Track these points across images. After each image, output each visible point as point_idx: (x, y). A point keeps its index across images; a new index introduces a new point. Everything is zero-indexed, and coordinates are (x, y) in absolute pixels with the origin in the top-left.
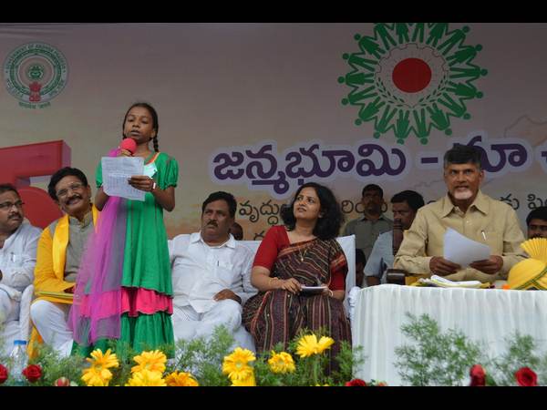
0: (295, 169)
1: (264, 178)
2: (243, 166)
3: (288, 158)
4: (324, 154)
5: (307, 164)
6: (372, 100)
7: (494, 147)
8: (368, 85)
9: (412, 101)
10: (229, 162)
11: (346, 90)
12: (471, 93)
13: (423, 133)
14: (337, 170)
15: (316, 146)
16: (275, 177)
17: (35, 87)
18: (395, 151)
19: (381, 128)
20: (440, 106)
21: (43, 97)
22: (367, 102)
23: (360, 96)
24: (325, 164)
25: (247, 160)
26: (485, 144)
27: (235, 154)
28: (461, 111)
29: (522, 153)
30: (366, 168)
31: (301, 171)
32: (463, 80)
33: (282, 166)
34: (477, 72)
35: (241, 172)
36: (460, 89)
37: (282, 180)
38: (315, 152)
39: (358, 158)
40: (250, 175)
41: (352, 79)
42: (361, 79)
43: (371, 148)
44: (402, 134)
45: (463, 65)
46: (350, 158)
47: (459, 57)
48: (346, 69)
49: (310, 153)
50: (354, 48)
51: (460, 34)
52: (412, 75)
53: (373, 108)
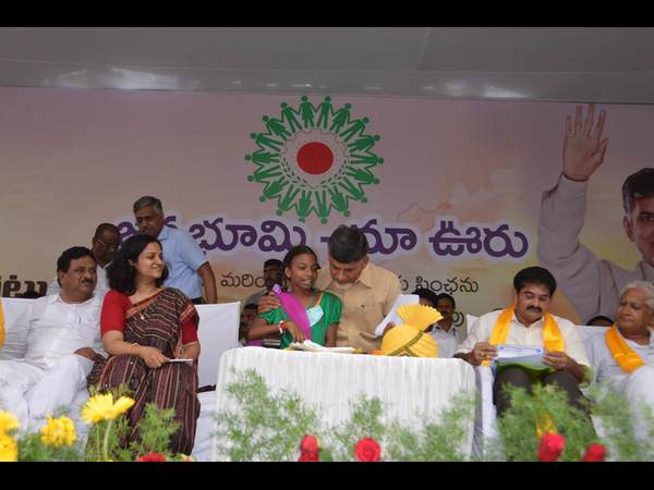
3: (192, 229)
4: (228, 227)
5: (210, 236)
6: (277, 178)
7: (388, 231)
8: (273, 165)
9: (314, 182)
10: (131, 230)
11: (252, 167)
12: (369, 179)
13: (323, 213)
14: (239, 244)
15: (220, 220)
18: (296, 229)
19: (284, 206)
20: (340, 189)
22: (272, 180)
23: (265, 174)
24: (227, 237)
26: (380, 228)
28: (359, 195)
29: (412, 237)
30: (267, 243)
31: (205, 244)
32: (361, 166)
34: (375, 160)
36: (359, 175)
38: (219, 225)
39: (260, 234)
41: (258, 158)
42: (267, 158)
43: (274, 224)
44: (303, 212)
45: (362, 153)
46: (253, 233)
47: (360, 145)
48: (253, 147)
49: (213, 226)
50: (262, 128)
51: (360, 125)
52: (315, 158)
53: (277, 187)
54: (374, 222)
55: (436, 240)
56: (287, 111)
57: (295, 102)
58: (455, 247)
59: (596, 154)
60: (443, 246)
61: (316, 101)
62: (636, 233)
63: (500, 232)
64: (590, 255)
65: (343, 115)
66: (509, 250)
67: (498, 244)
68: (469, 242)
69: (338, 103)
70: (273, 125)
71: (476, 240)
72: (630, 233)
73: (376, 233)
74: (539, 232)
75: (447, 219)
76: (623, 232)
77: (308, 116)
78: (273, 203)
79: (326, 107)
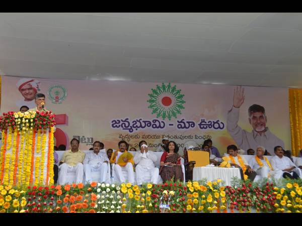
0: (135, 126)
1: (126, 128)
2: (120, 124)
3: (133, 122)
5: (138, 124)
6: (156, 107)
7: (187, 122)
8: (155, 103)
9: (167, 108)
10: (116, 123)
11: (149, 104)
12: (182, 107)
13: (169, 117)
14: (147, 126)
15: (141, 119)
16: (129, 128)
17: (57, 98)
18: (162, 122)
19: (159, 115)
20: (174, 110)
21: (60, 101)
22: (155, 108)
23: (153, 106)
24: (143, 124)
25: (121, 122)
26: (185, 121)
27: (118, 121)
28: (179, 112)
29: (194, 124)
30: (154, 126)
31: (137, 126)
32: (180, 104)
33: (131, 125)
34: (183, 102)
35: (120, 126)
36: (179, 106)
37: (131, 128)
38: (141, 121)
39: (152, 123)
40: (122, 127)
41: (150, 101)
42: (153, 101)
43: (156, 120)
44: (164, 117)
45: (180, 100)
46: (150, 123)
47: (179, 97)
48: (149, 98)
49: (139, 121)
50: (151, 92)
51: (179, 91)
52: (167, 101)
53: (156, 110)
55: (200, 125)
56: (158, 88)
57: (160, 85)
58: (205, 126)
60: (202, 126)
61: (166, 84)
63: (217, 122)
64: (240, 128)
65: (174, 89)
66: (219, 127)
67: (217, 126)
68: (209, 125)
69: (172, 85)
70: (154, 91)
71: (211, 125)
72: (250, 123)
73: (184, 123)
74: (227, 122)
75: (203, 119)
77: (164, 89)
78: (155, 114)
79: (169, 86)
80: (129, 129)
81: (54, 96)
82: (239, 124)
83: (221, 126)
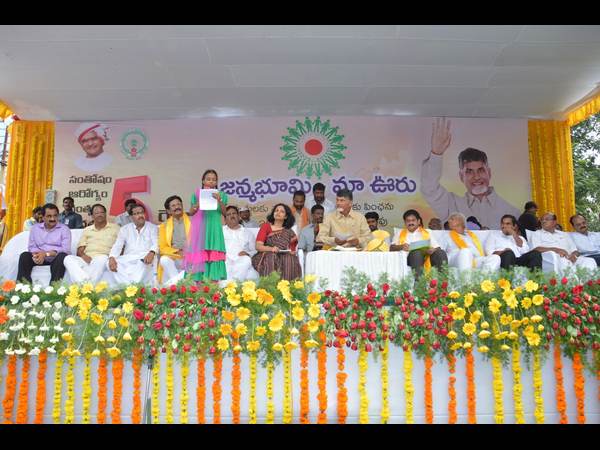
0: (259, 190)
1: (245, 195)
2: (235, 188)
3: (256, 184)
4: (274, 183)
5: (265, 188)
6: (296, 158)
7: (350, 182)
8: (293, 151)
9: (314, 159)
10: (227, 186)
12: (340, 156)
13: (319, 175)
14: (279, 191)
15: (269, 179)
16: (250, 194)
17: (134, 150)
18: (306, 182)
19: (300, 172)
20: (327, 162)
21: (138, 155)
22: (293, 159)
23: (290, 156)
24: (273, 188)
25: (237, 186)
26: (346, 180)
27: (230, 183)
28: (335, 165)
29: (362, 184)
31: (262, 191)
32: (336, 151)
33: (253, 189)
34: (342, 147)
35: (233, 191)
36: (335, 155)
37: (253, 195)
38: (269, 182)
39: (289, 185)
40: (238, 193)
41: (286, 148)
42: (290, 148)
43: (295, 181)
44: (309, 175)
45: (336, 144)
46: (285, 185)
47: (335, 140)
49: (266, 183)
50: (287, 133)
51: (335, 130)
52: (314, 147)
53: (296, 162)
54: (343, 178)
55: (373, 185)
56: (299, 125)
57: (303, 120)
58: (382, 188)
59: (446, 141)
60: (376, 188)
61: (313, 119)
62: (464, 179)
63: (403, 180)
64: (444, 190)
65: (326, 125)
66: (407, 189)
67: (402, 186)
68: (389, 186)
69: (323, 120)
71: (392, 185)
72: (462, 179)
73: (344, 183)
75: (378, 175)
76: (459, 178)
77: (309, 127)
78: (294, 170)
79: (318, 121)
80: (250, 197)
81: (129, 148)
82: (443, 182)
83: (411, 186)
